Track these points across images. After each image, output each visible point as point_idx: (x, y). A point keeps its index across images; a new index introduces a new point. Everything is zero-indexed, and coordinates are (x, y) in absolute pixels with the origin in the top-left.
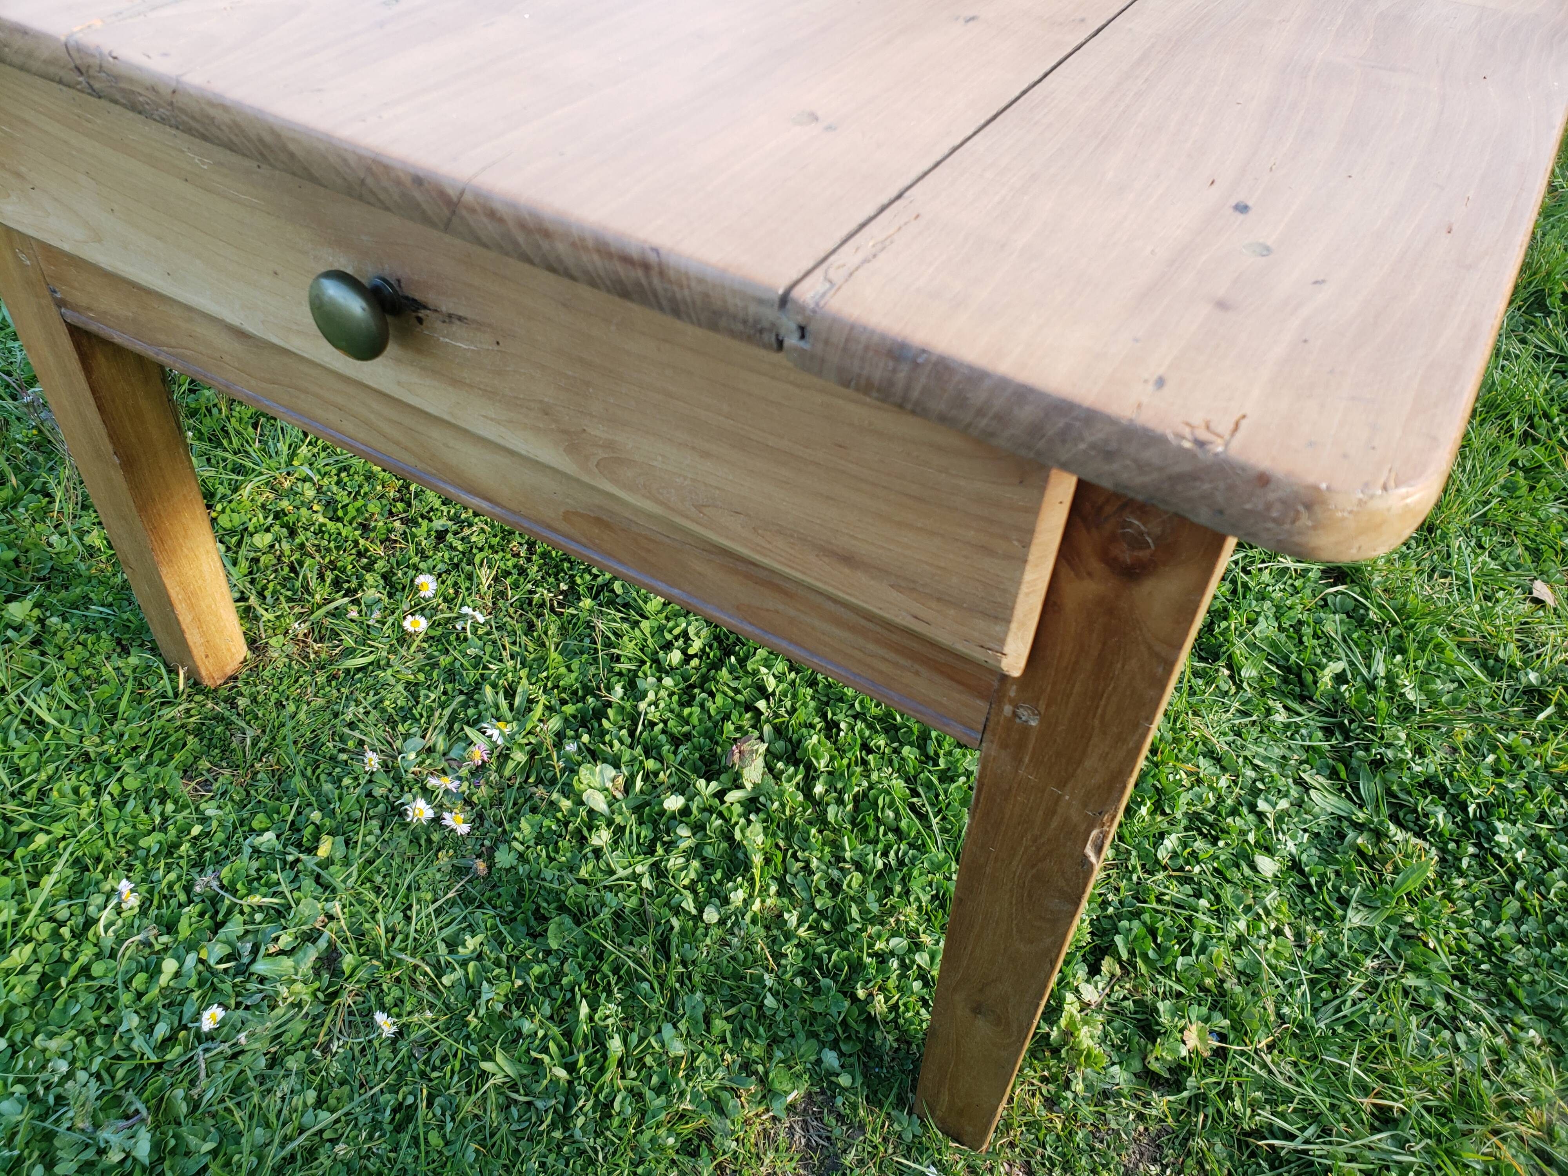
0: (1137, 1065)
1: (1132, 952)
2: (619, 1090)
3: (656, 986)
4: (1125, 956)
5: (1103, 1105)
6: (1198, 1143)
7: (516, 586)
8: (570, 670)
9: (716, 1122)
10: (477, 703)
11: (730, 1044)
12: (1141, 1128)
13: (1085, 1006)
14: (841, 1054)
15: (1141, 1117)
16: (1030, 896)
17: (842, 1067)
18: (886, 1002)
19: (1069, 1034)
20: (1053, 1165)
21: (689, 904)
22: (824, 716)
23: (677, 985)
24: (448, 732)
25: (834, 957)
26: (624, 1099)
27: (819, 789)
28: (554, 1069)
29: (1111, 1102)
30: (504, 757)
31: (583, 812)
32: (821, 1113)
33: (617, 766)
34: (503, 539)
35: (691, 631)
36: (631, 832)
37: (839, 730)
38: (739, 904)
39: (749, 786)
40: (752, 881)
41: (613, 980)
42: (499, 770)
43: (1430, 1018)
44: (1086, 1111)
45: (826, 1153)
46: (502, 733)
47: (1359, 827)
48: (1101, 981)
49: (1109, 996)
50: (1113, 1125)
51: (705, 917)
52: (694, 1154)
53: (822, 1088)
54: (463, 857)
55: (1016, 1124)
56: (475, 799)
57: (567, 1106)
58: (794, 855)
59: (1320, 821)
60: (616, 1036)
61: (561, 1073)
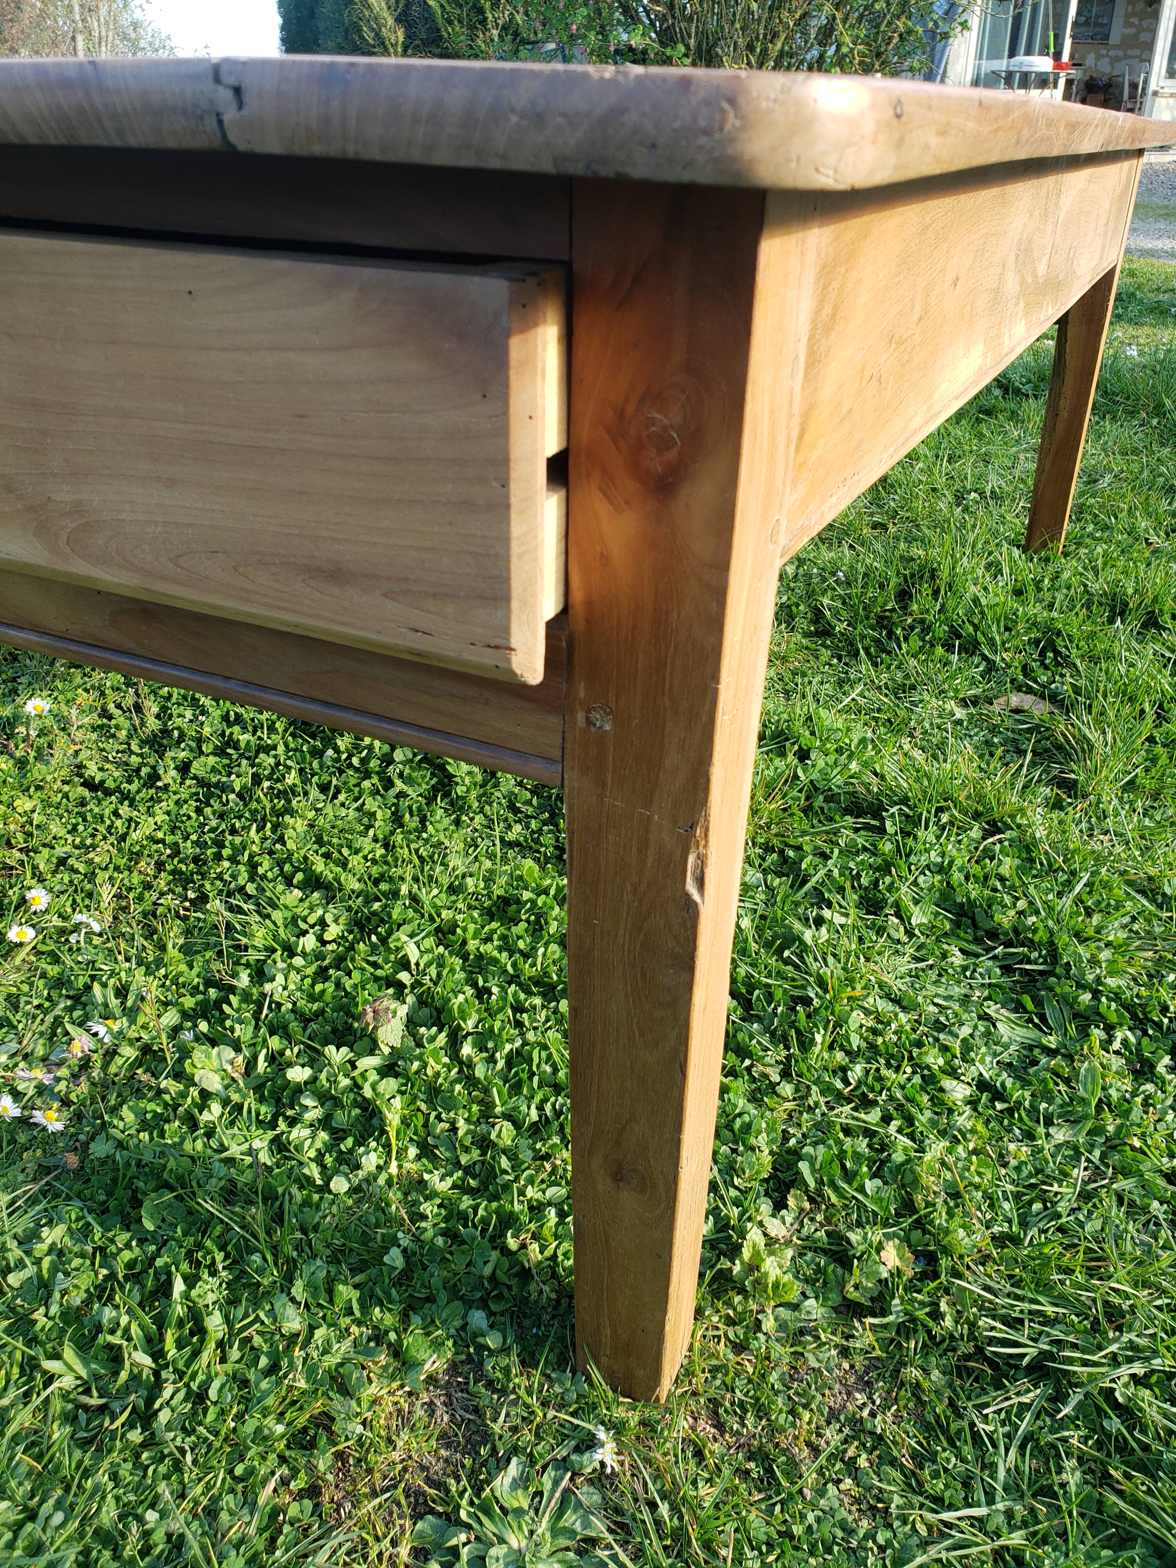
0: (835, 1298)
1: (820, 1182)
2: (217, 1374)
3: (269, 1257)
4: (812, 1184)
5: (800, 1343)
6: (912, 1373)
7: (140, 899)
8: (191, 967)
9: (338, 1404)
10: (85, 1005)
11: (358, 1314)
12: (846, 1366)
13: (771, 1241)
14: (491, 1314)
15: (845, 1352)
16: (644, 975)
17: (491, 1326)
18: (541, 1252)
19: (752, 1267)
20: (745, 1411)
21: (313, 1171)
22: (474, 985)
23: (295, 1254)
24: (50, 1039)
25: (481, 1212)
26: (223, 1386)
27: (467, 1050)
28: (135, 1355)
29: (809, 1338)
30: (111, 1054)
31: (194, 1092)
32: (467, 1384)
33: (238, 1049)
34: (130, 860)
35: (329, 918)
36: (249, 1112)
37: (490, 994)
38: (373, 1168)
39: (386, 1050)
40: (387, 1146)
41: (219, 1256)
42: (105, 1067)
43: (1149, 1222)
44: (782, 1352)
45: (473, 1427)
46: (109, 1031)
47: (1051, 1053)
48: (789, 1216)
49: (799, 1231)
50: (814, 1364)
51: (332, 1185)
52: (312, 1445)
53: (469, 1355)
54: (54, 1155)
55: (698, 1371)
56: (73, 1097)
57: (150, 1401)
58: (439, 1118)
59: (1011, 1051)
60: (217, 1313)
61: (145, 1360)
